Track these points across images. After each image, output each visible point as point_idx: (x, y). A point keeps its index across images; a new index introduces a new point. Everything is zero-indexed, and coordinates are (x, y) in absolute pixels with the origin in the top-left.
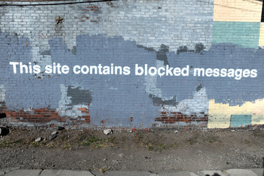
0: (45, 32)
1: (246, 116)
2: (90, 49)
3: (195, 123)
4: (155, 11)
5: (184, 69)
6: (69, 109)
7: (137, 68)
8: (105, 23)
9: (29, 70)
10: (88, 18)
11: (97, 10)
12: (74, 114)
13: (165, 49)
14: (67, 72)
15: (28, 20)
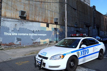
0: (13, 27)
1: (45, 42)
2: (21, 30)
3: (38, 44)
4: (32, 24)
5: (37, 34)
7: (29, 34)
8: (24, 26)
9: (8, 34)
11: (23, 23)
12: (18, 43)
13: (34, 31)
14: (17, 35)
15: (9, 24)
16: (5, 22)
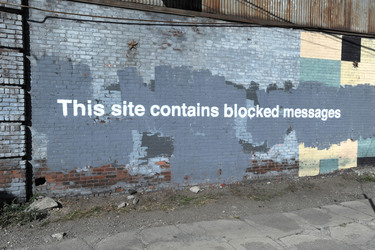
0: (112, 60)
1: (333, 160)
2: (171, 84)
4: (245, 42)
5: (274, 109)
6: (143, 164)
7: (226, 108)
8: (190, 53)
9: (87, 111)
10: (169, 45)
11: (180, 36)
12: (150, 171)
13: (254, 86)
14: (142, 114)
15: (88, 42)
16: (62, 29)
